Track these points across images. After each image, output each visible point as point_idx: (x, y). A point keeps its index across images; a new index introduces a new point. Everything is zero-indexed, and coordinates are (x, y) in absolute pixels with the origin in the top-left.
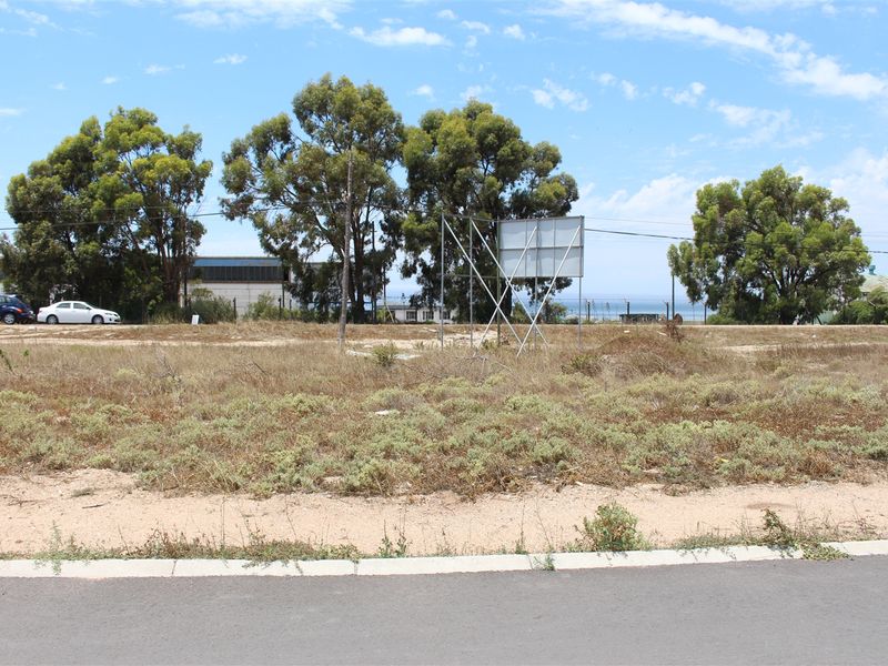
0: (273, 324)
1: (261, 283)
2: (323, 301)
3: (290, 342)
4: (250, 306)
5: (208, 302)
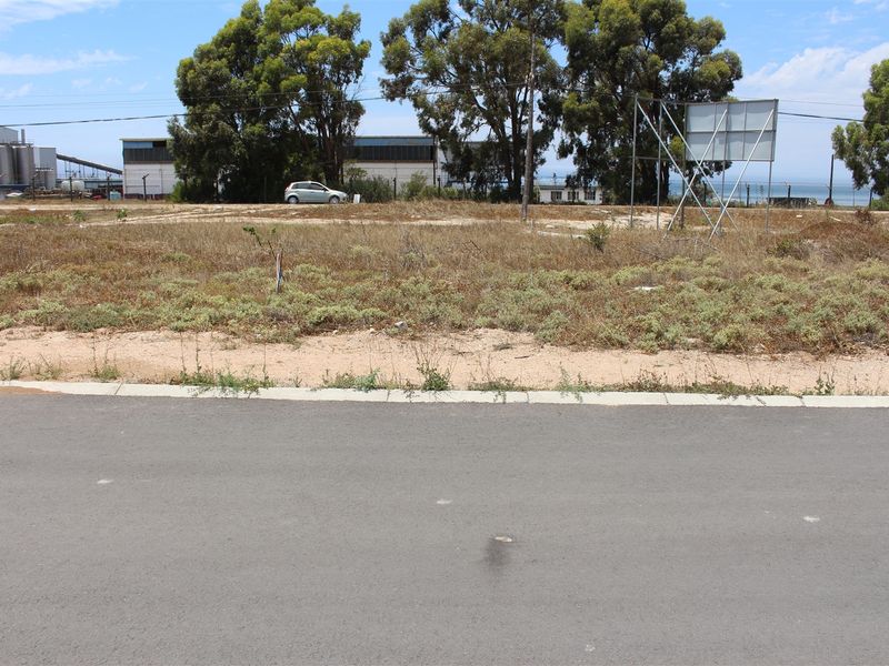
1: (408, 162)
2: (480, 181)
3: (469, 221)
4: (403, 186)
5: (368, 181)
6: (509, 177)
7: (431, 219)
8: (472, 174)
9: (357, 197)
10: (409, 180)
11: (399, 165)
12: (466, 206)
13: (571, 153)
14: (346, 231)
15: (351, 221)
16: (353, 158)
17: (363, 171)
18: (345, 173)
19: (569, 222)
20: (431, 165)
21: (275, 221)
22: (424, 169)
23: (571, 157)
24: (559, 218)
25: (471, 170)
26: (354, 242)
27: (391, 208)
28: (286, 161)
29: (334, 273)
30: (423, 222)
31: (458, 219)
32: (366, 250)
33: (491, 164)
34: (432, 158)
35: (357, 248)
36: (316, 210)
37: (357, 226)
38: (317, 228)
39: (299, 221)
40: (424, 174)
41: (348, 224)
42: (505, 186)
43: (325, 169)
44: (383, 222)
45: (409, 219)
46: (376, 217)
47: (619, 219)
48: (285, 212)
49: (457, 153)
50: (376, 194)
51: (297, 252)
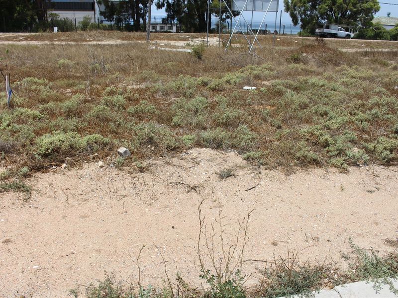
0: (107, 32)
1: (80, 11)
2: (119, 20)
3: (119, 42)
4: (79, 23)
5: (61, 20)
6: (134, 18)
7: (99, 41)
8: (115, 17)
9: (56, 29)
10: (82, 20)
11: (76, 12)
12: (115, 33)
13: (164, 6)
14: (52, 48)
15: (55, 43)
16: (52, 8)
17: (58, 15)
18: (48, 16)
19: (170, 42)
20: (93, 12)
21: (11, 42)
22: (89, 14)
23: (164, 9)
24: (164, 40)
25: (114, 15)
26: (59, 56)
27: (76, 35)
28: (16, 9)
29: (51, 84)
30: (95, 43)
31: (113, 41)
32: (67, 61)
33: (124, 12)
34: (93, 9)
35: (61, 61)
36: (34, 36)
37: (59, 45)
38: (36, 47)
39: (24, 43)
40: (90, 17)
41: (53, 44)
42: (132, 23)
43: (37, 14)
44: (72, 43)
45: (86, 41)
46: (68, 40)
47: (195, 40)
48: (16, 37)
49: (107, 6)
50: (65, 27)
51: (24, 64)
